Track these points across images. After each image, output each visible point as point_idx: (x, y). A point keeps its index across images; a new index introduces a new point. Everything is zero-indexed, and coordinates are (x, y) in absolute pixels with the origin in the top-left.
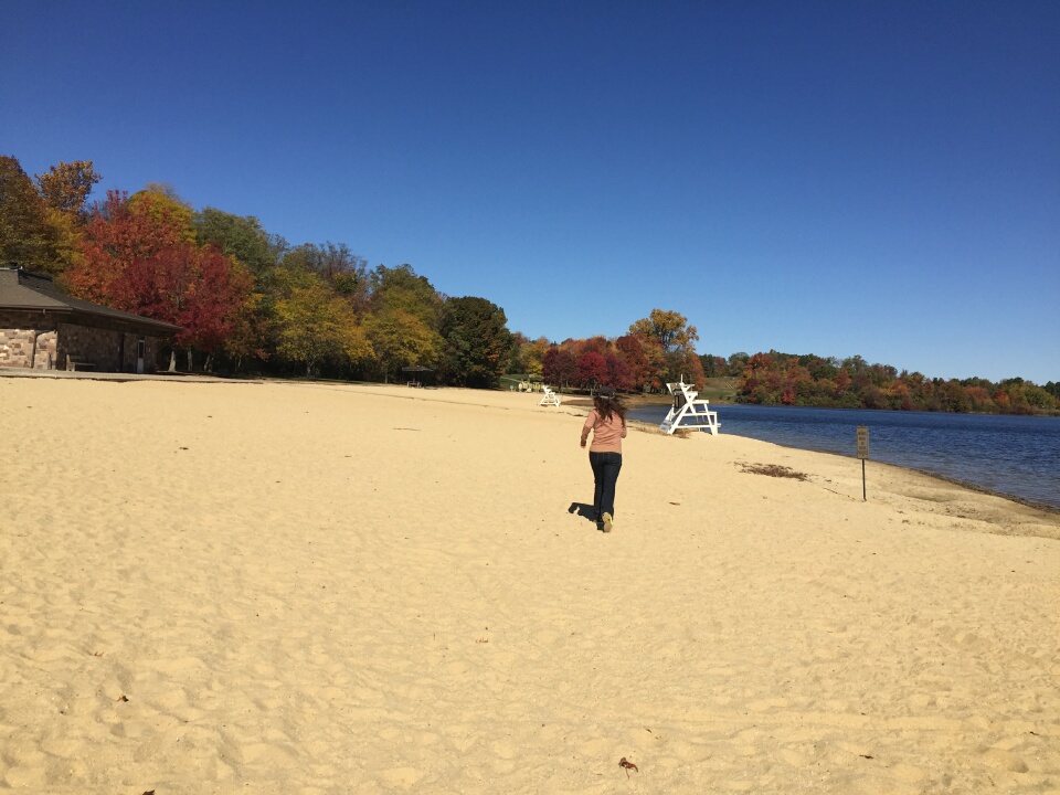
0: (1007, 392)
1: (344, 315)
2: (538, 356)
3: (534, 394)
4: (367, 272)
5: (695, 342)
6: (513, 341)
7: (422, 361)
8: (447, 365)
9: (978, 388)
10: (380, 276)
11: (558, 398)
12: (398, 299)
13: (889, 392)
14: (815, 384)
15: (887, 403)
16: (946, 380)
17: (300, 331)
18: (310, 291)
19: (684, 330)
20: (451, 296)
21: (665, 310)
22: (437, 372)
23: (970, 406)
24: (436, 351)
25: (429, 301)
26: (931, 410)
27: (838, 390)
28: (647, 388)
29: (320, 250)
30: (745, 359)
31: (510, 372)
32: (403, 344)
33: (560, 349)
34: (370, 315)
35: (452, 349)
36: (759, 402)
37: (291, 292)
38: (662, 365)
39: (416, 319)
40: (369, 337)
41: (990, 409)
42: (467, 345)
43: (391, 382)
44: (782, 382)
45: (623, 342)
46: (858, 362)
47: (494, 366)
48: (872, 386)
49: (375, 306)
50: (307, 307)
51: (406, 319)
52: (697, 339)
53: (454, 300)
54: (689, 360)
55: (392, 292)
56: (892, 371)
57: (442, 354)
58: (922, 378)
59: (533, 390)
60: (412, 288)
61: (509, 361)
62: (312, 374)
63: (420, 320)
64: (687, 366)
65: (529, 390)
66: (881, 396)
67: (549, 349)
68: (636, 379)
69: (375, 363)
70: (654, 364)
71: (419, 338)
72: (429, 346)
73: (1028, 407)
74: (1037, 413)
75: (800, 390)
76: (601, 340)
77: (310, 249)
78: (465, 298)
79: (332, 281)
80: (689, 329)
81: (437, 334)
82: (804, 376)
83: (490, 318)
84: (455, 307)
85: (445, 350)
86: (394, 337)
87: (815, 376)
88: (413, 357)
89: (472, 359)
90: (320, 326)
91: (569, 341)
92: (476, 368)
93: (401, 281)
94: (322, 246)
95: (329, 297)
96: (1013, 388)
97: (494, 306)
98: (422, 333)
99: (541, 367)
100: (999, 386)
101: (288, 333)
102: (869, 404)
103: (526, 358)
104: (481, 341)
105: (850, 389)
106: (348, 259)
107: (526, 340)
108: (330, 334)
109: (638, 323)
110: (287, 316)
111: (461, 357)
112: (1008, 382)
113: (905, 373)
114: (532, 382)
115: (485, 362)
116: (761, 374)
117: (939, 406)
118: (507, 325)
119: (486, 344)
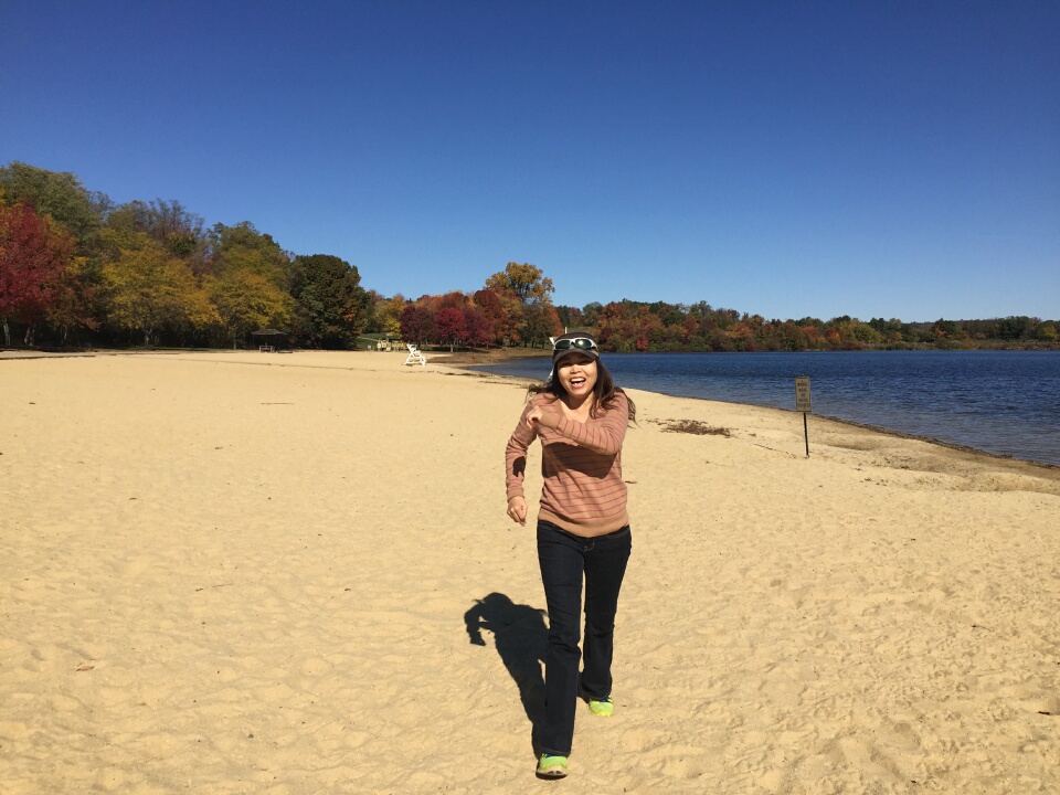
0: (838, 330)
1: (182, 278)
2: (394, 314)
3: (394, 353)
4: (204, 231)
5: (551, 294)
6: (368, 299)
7: (274, 323)
8: (300, 327)
9: (812, 328)
10: (219, 236)
11: (423, 357)
12: (242, 259)
13: (734, 335)
14: (666, 330)
15: (732, 345)
16: (783, 320)
17: (134, 297)
18: (142, 253)
19: (540, 282)
20: (299, 254)
21: (520, 263)
22: (290, 335)
23: (806, 344)
24: (288, 312)
25: (276, 261)
26: (772, 349)
27: (687, 335)
28: (506, 341)
29: (150, 207)
30: (599, 309)
31: (367, 332)
32: (251, 307)
33: (417, 306)
34: (212, 278)
35: (304, 310)
36: (614, 350)
37: (120, 254)
38: (519, 318)
39: (264, 280)
40: (213, 301)
41: (823, 346)
42: (319, 305)
43: (240, 347)
44: (635, 330)
45: (480, 296)
46: (703, 307)
47: (350, 326)
48: (718, 329)
49: (217, 266)
50: (140, 271)
51: (253, 280)
52: (554, 290)
53: (302, 259)
54: (546, 312)
55: (234, 252)
56: (734, 314)
57: (295, 316)
58: (762, 319)
59: (392, 349)
60: (256, 247)
61: (366, 320)
62: (151, 342)
63: (268, 281)
64: (545, 318)
65: (388, 349)
66: (727, 338)
67: (406, 306)
68: (496, 333)
69: (221, 328)
70: (512, 318)
71: (268, 300)
72: (280, 308)
73: (856, 342)
74: (865, 347)
75: (653, 337)
76: (458, 296)
77: (139, 206)
78: (315, 256)
79: (166, 241)
80: (544, 282)
81: (288, 295)
82: (656, 323)
83: (343, 276)
84: (305, 266)
85: (296, 311)
86: (241, 299)
87: (666, 323)
88: (264, 320)
89: (327, 320)
90: (157, 291)
91: (425, 297)
92: (331, 329)
93: (243, 239)
94: (152, 203)
95: (165, 259)
96: (842, 326)
97: (347, 263)
98: (272, 294)
99: (398, 325)
100: (830, 324)
101: (119, 299)
102: (717, 347)
103: (382, 317)
104: (335, 300)
105: (698, 334)
106: (183, 218)
107: (381, 299)
108: (169, 298)
109: (494, 276)
110: (118, 281)
111: (314, 318)
112: (838, 320)
113: (746, 316)
114: (390, 341)
115: (340, 322)
116: (615, 323)
117: (778, 345)
118: (361, 284)
119: (341, 304)
